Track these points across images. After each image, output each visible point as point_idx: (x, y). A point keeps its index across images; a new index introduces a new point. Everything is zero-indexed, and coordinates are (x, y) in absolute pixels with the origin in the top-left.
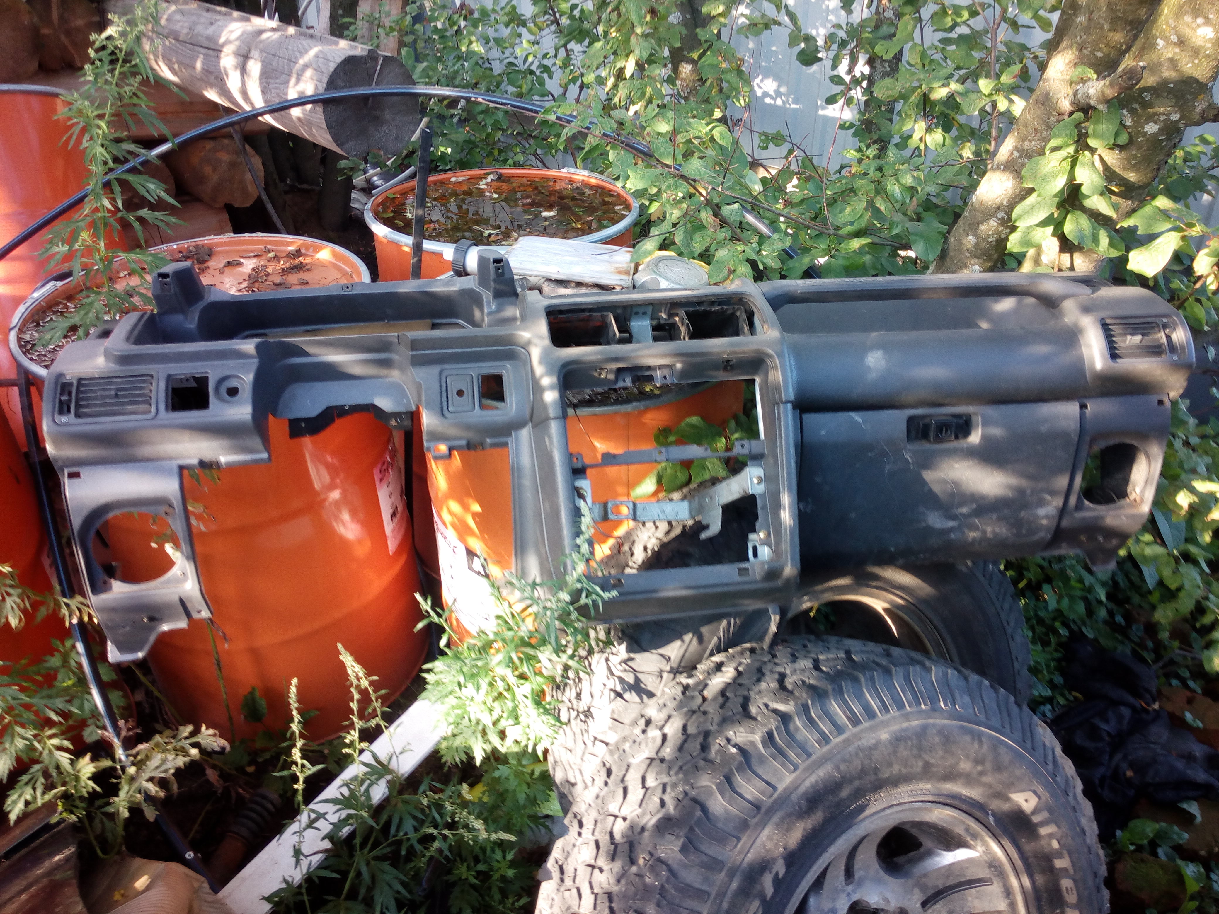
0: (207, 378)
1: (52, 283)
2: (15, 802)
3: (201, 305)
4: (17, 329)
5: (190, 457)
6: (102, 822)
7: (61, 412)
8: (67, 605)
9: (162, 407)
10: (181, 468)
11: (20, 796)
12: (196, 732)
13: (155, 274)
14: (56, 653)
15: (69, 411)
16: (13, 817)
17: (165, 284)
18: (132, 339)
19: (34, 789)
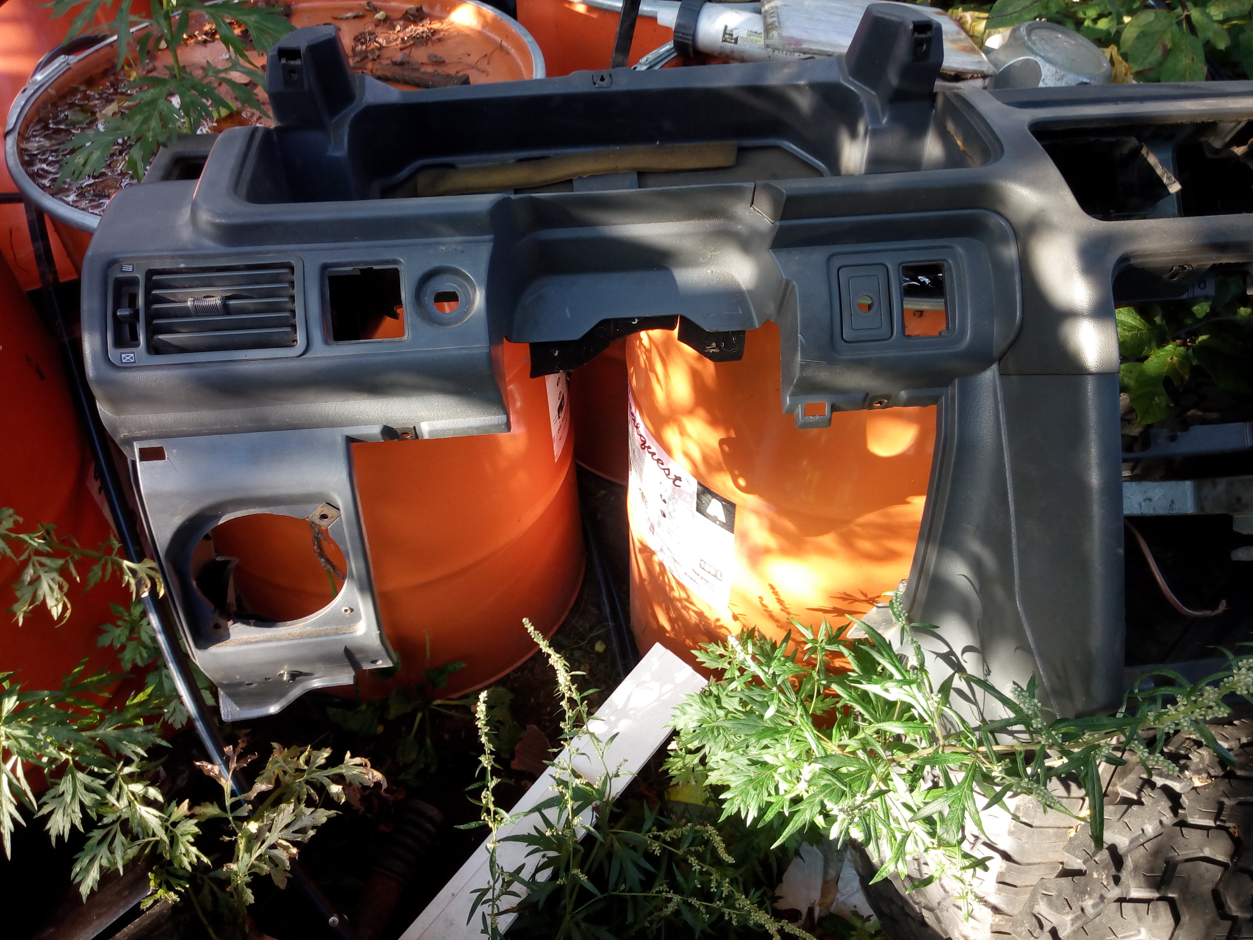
0: (396, 272)
1: (62, 59)
2: (86, 870)
3: (351, 113)
4: (15, 135)
5: (366, 423)
6: (213, 893)
7: (119, 343)
8: (133, 572)
9: (317, 335)
10: (350, 440)
11: (92, 861)
12: (335, 760)
13: (272, 51)
14: (119, 623)
15: (135, 337)
16: (85, 890)
17: (291, 70)
18: (244, 190)
19: (112, 852)
